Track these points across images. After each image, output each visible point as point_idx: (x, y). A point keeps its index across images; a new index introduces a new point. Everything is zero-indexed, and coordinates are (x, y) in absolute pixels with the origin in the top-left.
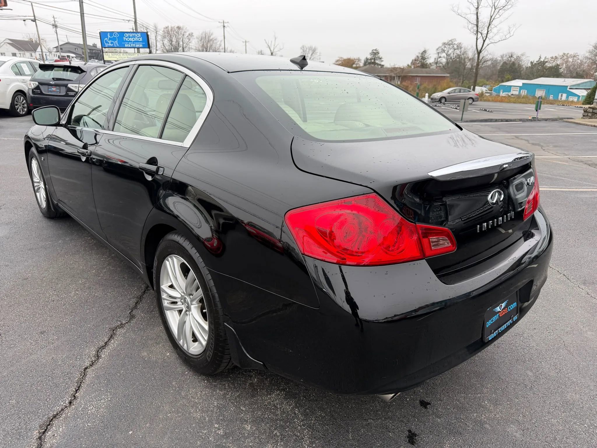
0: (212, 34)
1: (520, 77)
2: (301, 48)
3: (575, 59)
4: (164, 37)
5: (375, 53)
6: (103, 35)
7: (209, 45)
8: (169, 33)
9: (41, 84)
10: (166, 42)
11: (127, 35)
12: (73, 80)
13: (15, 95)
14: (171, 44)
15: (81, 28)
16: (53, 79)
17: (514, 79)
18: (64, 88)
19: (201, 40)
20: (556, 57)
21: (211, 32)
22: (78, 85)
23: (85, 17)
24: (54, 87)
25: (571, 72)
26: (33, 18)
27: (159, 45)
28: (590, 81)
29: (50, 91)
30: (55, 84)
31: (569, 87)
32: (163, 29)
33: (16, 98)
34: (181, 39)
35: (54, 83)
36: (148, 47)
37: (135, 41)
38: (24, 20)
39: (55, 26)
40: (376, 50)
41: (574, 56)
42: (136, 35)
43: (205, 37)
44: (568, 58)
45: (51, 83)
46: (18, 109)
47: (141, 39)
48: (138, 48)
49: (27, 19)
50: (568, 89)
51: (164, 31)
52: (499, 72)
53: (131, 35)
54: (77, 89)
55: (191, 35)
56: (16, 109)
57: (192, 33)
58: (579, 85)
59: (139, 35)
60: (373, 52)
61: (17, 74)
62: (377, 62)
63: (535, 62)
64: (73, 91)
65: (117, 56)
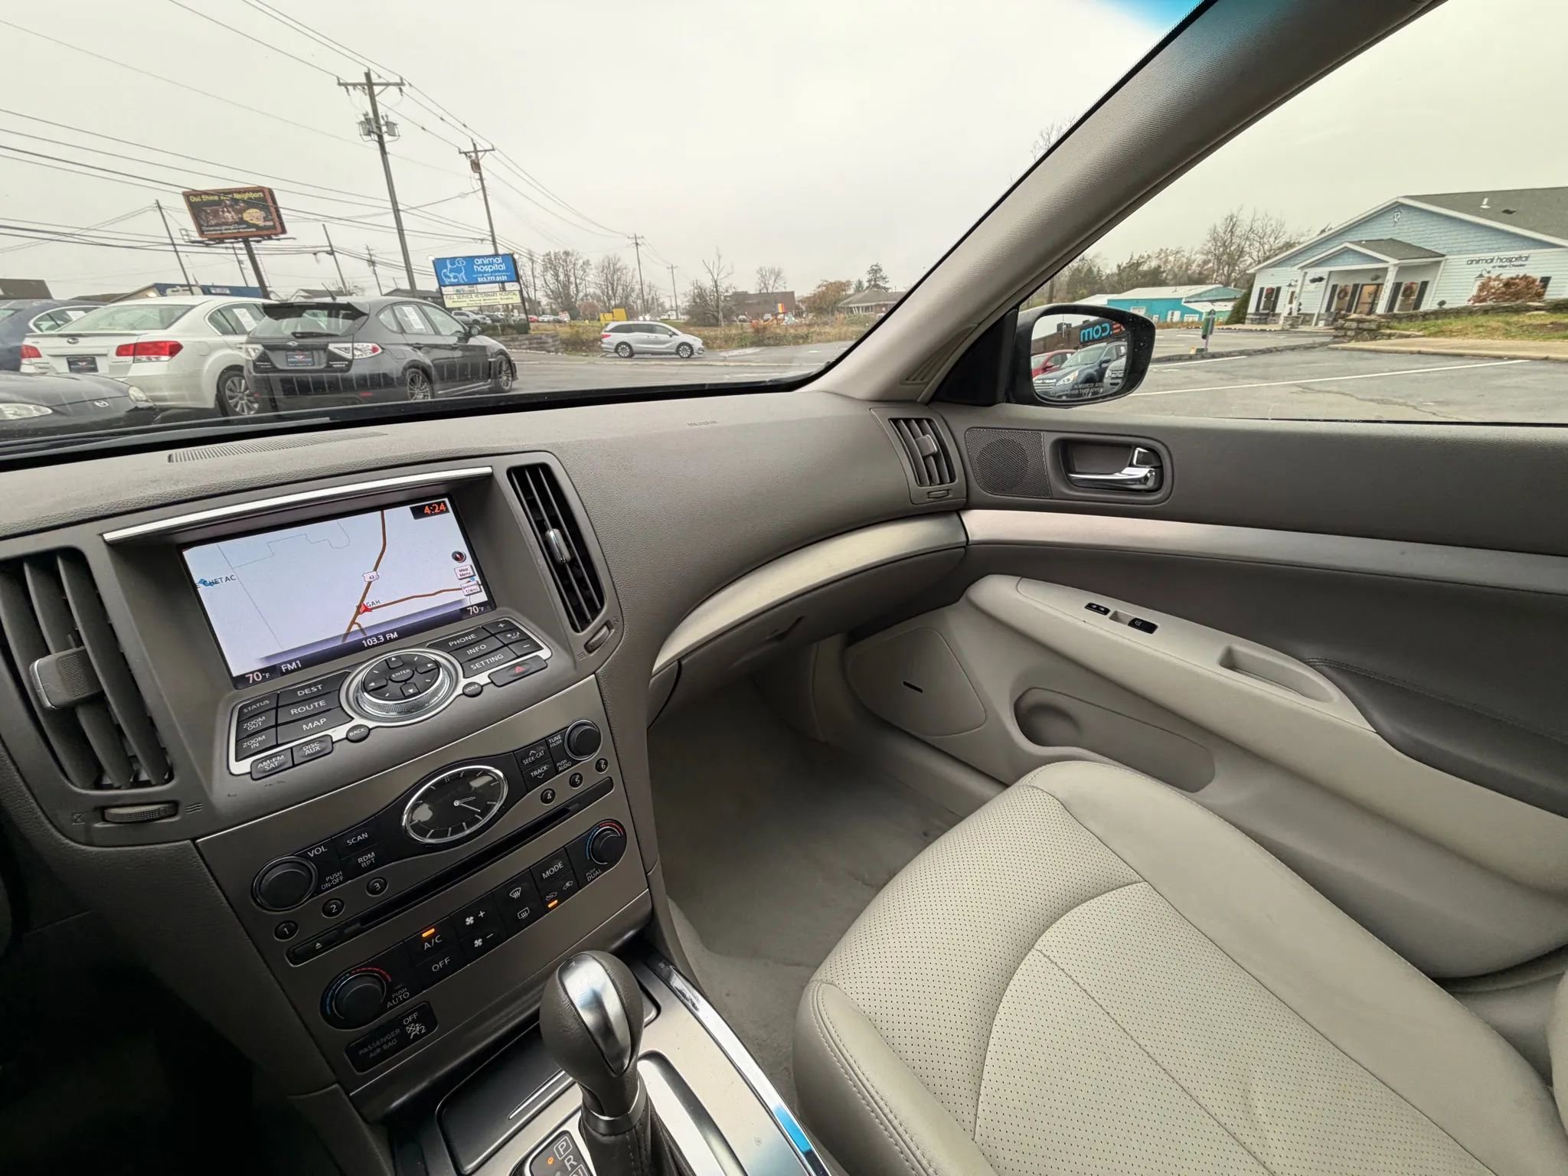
0: (619, 260)
1: (1102, 291)
2: (758, 272)
3: (1179, 255)
4: (546, 269)
5: (875, 271)
6: (439, 264)
7: (615, 278)
8: (552, 263)
9: (270, 347)
10: (549, 276)
11: (480, 261)
12: (339, 333)
13: (225, 376)
14: (557, 280)
15: (402, 260)
16: (294, 334)
17: (1092, 293)
18: (322, 352)
19: (602, 271)
20: (1148, 255)
21: (617, 257)
22: (349, 345)
23: (406, 237)
24: (298, 352)
25: (1175, 276)
26: (329, 249)
27: (539, 283)
28: (1218, 288)
29: (292, 362)
30: (299, 345)
31: (1184, 300)
32: (542, 258)
33: (229, 382)
34: (572, 271)
35: (296, 344)
36: (515, 279)
37: (495, 271)
38: (315, 254)
39: (372, 263)
40: (876, 266)
41: (1177, 252)
42: (495, 261)
43: (609, 264)
44: (1167, 256)
45: (291, 344)
46: (236, 406)
47: (503, 267)
48: (503, 282)
49: (319, 252)
50: (1183, 304)
51: (544, 261)
52: (1068, 286)
53: (486, 261)
54: (351, 354)
55: (587, 263)
56: (232, 405)
57: (588, 261)
58: (1199, 295)
59: (500, 260)
60: (873, 270)
61: (225, 332)
62: (881, 283)
63: (1124, 265)
64: (342, 359)
65: (468, 300)
